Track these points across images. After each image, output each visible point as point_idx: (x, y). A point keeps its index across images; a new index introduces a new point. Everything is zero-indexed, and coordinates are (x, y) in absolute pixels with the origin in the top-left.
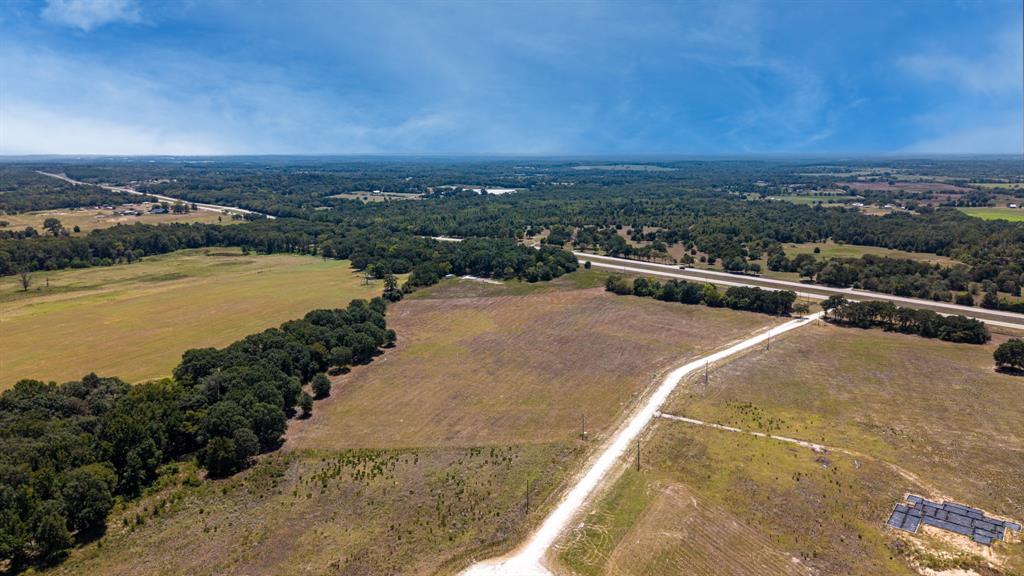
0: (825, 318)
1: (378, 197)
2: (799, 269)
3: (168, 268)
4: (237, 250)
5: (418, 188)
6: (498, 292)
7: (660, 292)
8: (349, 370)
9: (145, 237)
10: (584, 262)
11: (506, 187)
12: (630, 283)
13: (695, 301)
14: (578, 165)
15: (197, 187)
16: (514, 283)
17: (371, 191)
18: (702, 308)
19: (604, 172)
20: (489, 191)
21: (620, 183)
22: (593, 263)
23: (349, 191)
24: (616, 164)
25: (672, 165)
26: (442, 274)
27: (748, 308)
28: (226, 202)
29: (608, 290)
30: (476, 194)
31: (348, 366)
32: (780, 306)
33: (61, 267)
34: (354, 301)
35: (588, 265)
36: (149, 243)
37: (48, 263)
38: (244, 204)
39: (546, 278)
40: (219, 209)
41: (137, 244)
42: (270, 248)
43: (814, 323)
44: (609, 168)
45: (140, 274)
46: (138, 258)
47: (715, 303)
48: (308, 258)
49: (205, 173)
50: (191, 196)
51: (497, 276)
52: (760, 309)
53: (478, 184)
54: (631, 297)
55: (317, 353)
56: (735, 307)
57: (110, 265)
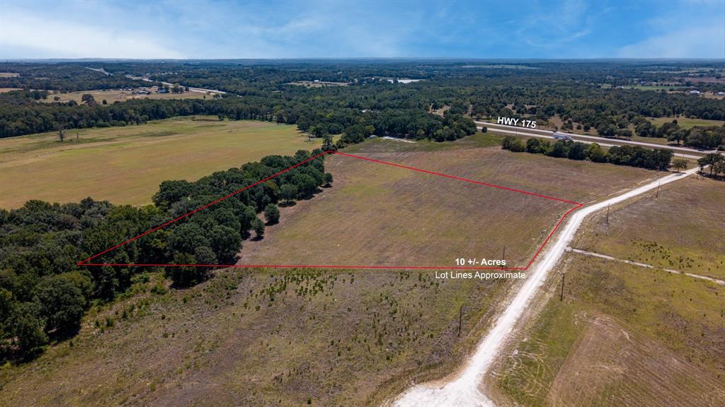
0: (700, 173)
1: (318, 84)
2: (665, 135)
3: (164, 128)
4: (216, 118)
5: (346, 79)
6: (414, 149)
7: (551, 150)
8: (294, 204)
9: (149, 107)
10: (481, 128)
11: (412, 78)
12: (524, 143)
13: (582, 158)
14: (465, 64)
15: (190, 77)
16: (425, 142)
17: (312, 80)
18: (587, 163)
19: (485, 70)
20: (399, 81)
21: (500, 76)
22: (489, 129)
23: (297, 81)
24: (494, 64)
25: (537, 65)
26: (367, 135)
27: (630, 163)
28: (211, 86)
29: (504, 148)
30: (390, 82)
31: (294, 200)
32: (659, 163)
33: (90, 126)
34: (299, 151)
35: (484, 130)
36: (153, 111)
37: (81, 123)
38: (222, 87)
39: (451, 138)
40: (204, 91)
41: (144, 111)
42: (238, 116)
43: (691, 177)
44: (489, 67)
45: (144, 131)
46: (145, 121)
47: (598, 158)
48: (266, 123)
49: (197, 69)
50: (185, 82)
51: (411, 137)
52: (641, 165)
53: (391, 76)
54: (525, 154)
55: (269, 188)
56: (617, 162)
57: (124, 125)
